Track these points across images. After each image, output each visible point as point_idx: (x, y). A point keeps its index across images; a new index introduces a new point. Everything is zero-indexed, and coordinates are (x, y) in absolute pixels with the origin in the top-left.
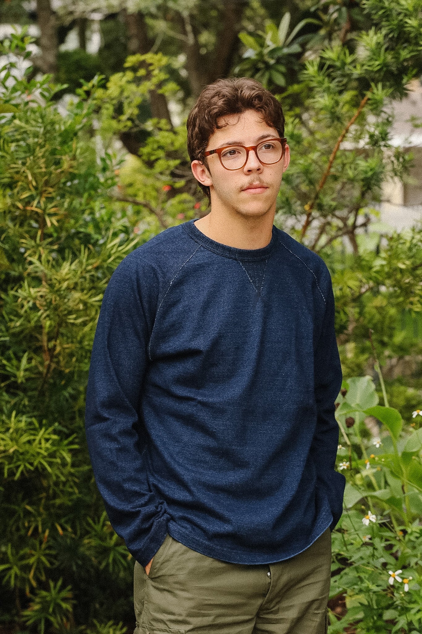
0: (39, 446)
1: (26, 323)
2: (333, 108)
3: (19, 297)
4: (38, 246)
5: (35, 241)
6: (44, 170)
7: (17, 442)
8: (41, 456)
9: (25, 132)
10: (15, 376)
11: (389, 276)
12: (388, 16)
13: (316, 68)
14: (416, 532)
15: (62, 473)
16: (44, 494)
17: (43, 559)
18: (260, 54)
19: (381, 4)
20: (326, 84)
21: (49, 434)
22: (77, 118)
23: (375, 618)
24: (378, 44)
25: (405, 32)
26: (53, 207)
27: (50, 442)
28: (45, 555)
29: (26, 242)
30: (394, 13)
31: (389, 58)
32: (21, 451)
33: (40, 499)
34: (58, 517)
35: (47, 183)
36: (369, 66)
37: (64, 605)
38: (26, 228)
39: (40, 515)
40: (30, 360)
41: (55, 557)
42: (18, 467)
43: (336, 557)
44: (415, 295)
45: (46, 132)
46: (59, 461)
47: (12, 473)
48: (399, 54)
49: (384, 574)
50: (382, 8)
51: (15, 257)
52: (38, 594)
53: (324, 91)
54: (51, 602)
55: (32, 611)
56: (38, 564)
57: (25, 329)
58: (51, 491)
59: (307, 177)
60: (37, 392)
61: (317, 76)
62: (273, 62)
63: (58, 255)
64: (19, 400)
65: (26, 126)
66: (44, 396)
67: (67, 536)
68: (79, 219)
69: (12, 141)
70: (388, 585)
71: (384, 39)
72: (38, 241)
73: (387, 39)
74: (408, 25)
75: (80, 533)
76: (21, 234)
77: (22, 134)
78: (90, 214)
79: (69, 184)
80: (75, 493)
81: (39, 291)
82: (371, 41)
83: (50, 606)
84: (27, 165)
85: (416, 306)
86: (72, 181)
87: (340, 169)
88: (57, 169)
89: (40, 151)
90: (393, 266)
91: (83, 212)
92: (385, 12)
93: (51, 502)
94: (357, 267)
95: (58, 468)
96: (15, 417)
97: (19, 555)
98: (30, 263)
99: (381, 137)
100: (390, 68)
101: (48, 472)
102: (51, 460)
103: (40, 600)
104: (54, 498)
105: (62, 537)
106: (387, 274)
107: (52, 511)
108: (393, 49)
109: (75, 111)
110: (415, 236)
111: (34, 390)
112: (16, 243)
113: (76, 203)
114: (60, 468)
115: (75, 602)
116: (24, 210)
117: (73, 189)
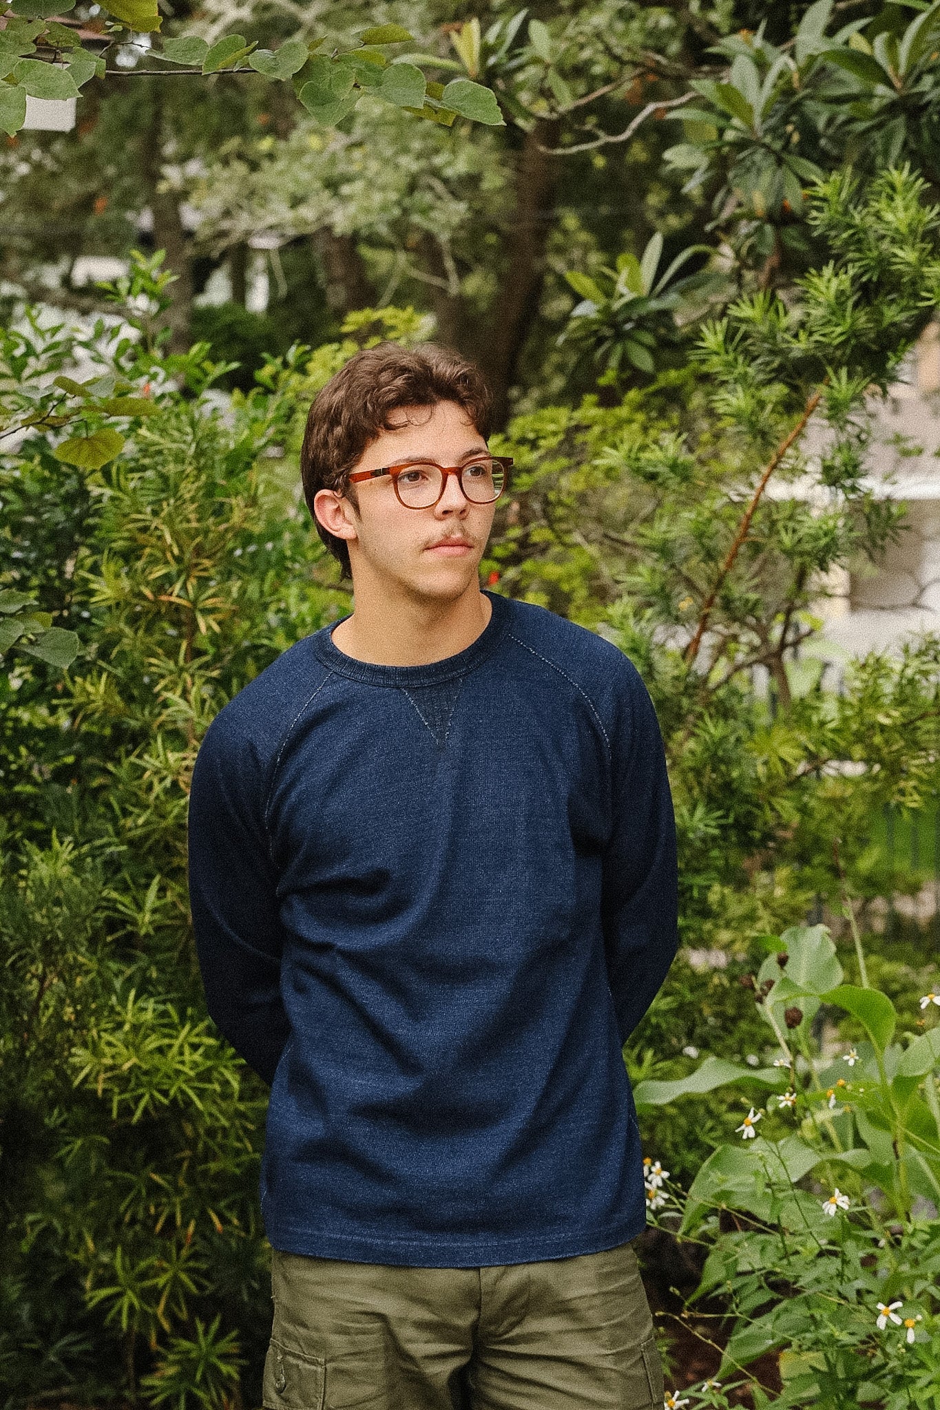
0: (179, 1058)
1: (154, 818)
2: (753, 413)
3: (145, 770)
4: (182, 670)
5: (176, 663)
6: (194, 525)
7: (137, 1049)
8: (182, 1078)
9: (160, 452)
10: (134, 923)
11: (859, 738)
12: (859, 241)
13: (721, 337)
14: (922, 1231)
15: (222, 1112)
16: (187, 1153)
17: (184, 1277)
18: (606, 310)
19: (847, 219)
20: (740, 369)
21: (197, 1035)
22: (256, 426)
23: (842, 1397)
24: (841, 293)
25: (892, 273)
26: (210, 597)
27: (201, 1050)
28: (189, 1271)
29: (159, 664)
30: (872, 236)
31: (862, 319)
32: (145, 1067)
33: (179, 1163)
34: (215, 1197)
35: (199, 551)
36: (824, 335)
37: (225, 1369)
38: (157, 637)
39: (179, 1191)
40: (162, 890)
41: (207, 1275)
42: (138, 1099)
43: (766, 1279)
44: (909, 776)
45: (200, 453)
46: (217, 1087)
47: (126, 1110)
48: (882, 314)
49: (859, 1311)
50: (849, 226)
51: (136, 692)
52: (173, 1346)
53: (736, 381)
54: (199, 1362)
55: (162, 1378)
56: (173, 1287)
57: (154, 831)
58: (200, 1145)
59: (703, 545)
60: (176, 954)
61: (723, 351)
62: (628, 326)
63: (219, 689)
64: (139, 968)
65: (162, 441)
66: (189, 960)
67: (231, 1234)
68: (257, 621)
69: (132, 470)
70: (872, 1331)
71: (852, 284)
72: (181, 662)
73: (857, 286)
74: (897, 260)
75: (257, 1230)
76: (149, 648)
77: (152, 457)
78: (279, 611)
79: (238, 552)
80: (246, 1151)
81: (184, 759)
82: (827, 288)
83: (196, 1370)
84: (163, 514)
85: (910, 798)
86: (244, 547)
87: (766, 531)
88: (220, 524)
89: (188, 489)
90: (866, 720)
91: (265, 607)
92: (853, 235)
93: (200, 1168)
94: (796, 721)
95: (215, 1102)
96: (135, 1002)
97: (137, 1270)
98: (165, 705)
99: (846, 471)
100: (863, 339)
101: (197, 1109)
102: (202, 1085)
103: (177, 1357)
104: (206, 1160)
105: (221, 1236)
106: (854, 734)
107: (202, 1185)
108: (869, 303)
109: (252, 414)
110: (909, 662)
111: (169, 949)
112: (137, 665)
113: (253, 589)
114: (219, 1101)
115: (243, 1362)
116: (156, 602)
117: (245, 562)
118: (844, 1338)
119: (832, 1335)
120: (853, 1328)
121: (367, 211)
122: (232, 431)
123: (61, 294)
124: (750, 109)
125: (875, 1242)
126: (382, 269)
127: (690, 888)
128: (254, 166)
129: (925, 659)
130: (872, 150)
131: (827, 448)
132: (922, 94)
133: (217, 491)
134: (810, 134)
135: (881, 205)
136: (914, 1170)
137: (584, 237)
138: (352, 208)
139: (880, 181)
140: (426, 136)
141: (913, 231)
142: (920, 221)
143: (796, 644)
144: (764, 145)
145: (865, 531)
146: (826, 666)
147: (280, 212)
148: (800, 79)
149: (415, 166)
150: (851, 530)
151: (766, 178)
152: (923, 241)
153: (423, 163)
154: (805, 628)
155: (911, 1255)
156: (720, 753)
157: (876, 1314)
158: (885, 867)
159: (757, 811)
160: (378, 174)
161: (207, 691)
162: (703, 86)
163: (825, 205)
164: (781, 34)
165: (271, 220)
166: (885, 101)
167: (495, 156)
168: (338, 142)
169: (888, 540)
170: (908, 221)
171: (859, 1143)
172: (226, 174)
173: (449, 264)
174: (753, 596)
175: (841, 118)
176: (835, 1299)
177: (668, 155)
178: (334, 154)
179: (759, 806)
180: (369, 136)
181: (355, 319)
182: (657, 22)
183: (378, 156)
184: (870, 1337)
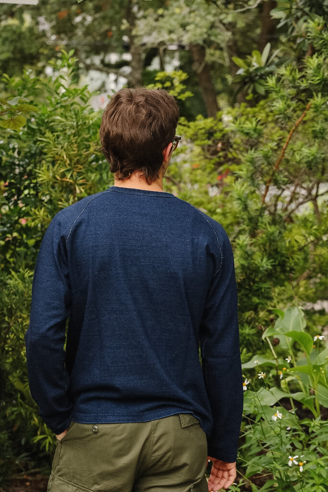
2: (285, 110)
6: (76, 152)
9: (65, 125)
12: (326, 45)
13: (274, 82)
14: (317, 425)
18: (247, 71)
19: (321, 36)
20: (281, 93)
24: (319, 65)
26: (81, 179)
29: (63, 204)
35: (78, 162)
36: (312, 80)
45: (78, 125)
50: (322, 39)
53: (279, 98)
59: (267, 160)
61: (275, 87)
62: (257, 78)
65: (65, 121)
71: (324, 61)
76: (59, 198)
79: (93, 163)
82: (314, 63)
84: (64, 148)
87: (291, 155)
88: (86, 152)
89: (73, 139)
92: (324, 42)
112: (56, 204)
116: (61, 181)
121: (195, 35)
123: (101, 66)
127: (261, 288)
128: (156, 20)
133: (85, 140)
138: (190, 34)
144: (301, 9)
147: (165, 36)
149: (213, 19)
153: (216, 19)
156: (272, 238)
159: (287, 260)
160: (199, 22)
168: (186, 10)
173: (226, 55)
177: (271, 13)
178: (184, 15)
179: (288, 258)
180: (198, 8)
183: (200, 16)
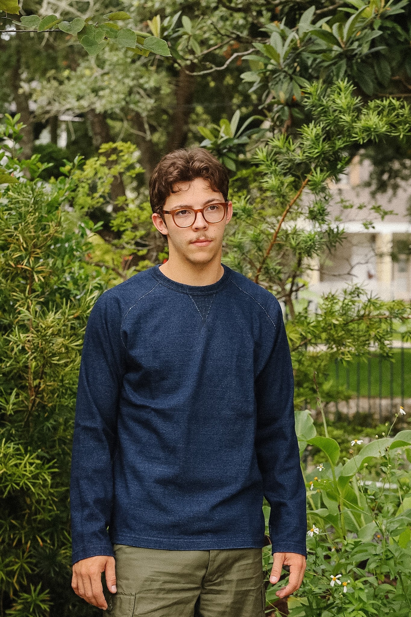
0: (24, 469)
1: (14, 363)
2: (278, 187)
3: (10, 341)
4: (27, 298)
5: (25, 295)
6: (33, 234)
7: (6, 465)
8: (26, 478)
9: (18, 202)
10: (5, 409)
11: (324, 330)
12: (325, 112)
13: (265, 154)
14: (351, 544)
15: (43, 493)
16: (27, 511)
17: (25, 566)
18: (215, 144)
19: (320, 103)
20: (273, 168)
21: (32, 459)
22: (60, 191)
24: (317, 135)
25: (340, 126)
26: (40, 266)
27: (34, 465)
28: (27, 563)
29: (17, 295)
30: (331, 110)
31: (327, 146)
32: (9, 473)
33: (24, 515)
34: (40, 530)
35: (35, 246)
36: (310, 153)
37: (43, 606)
38: (16, 283)
39: (23, 528)
40: (17, 395)
41: (36, 565)
42: (6, 487)
44: (346, 347)
45: (36, 203)
46: (41, 482)
48: (335, 144)
50: (321, 105)
51: (7, 308)
52: (21, 596)
53: (271, 173)
54: (31, 604)
55: (15, 610)
56: (21, 570)
57: (14, 369)
58: (33, 508)
59: (257, 245)
60: (23, 423)
61: (265, 160)
62: (225, 151)
63: (44, 306)
64: (6, 430)
65: (19, 197)
66: (29, 426)
67: (46, 547)
68: (61, 276)
69: (6, 210)
70: (328, 587)
71: (322, 131)
72: (27, 295)
73: (324, 132)
74: (342, 120)
75: (58, 545)
76: (12, 288)
77: (15, 204)
78: (70, 273)
79: (52, 247)
80: (53, 510)
81: (28, 337)
82: (311, 133)
83: (30, 607)
84: (19, 230)
85: (346, 356)
86: (55, 245)
87: (284, 239)
88: (44, 234)
89: (30, 219)
90: (328, 322)
91: (64, 271)
92: (323, 109)
93: (33, 518)
94: (297, 323)
95: (40, 488)
96: (5, 444)
97: (5, 562)
98: (19, 313)
99: (319, 213)
100: (327, 155)
101: (32, 491)
102: (34, 481)
103: (22, 601)
104: (36, 514)
105: (42, 548)
106: (323, 328)
107: (34, 525)
108: (329, 140)
109: (59, 186)
110: (347, 297)
111: (21, 421)
112: (8, 296)
113: (59, 263)
114: (42, 488)
115: (52, 603)
116: (16, 268)
117: (56, 251)
118: (317, 590)
119: (311, 589)
120: (320, 586)
121: (111, 102)
122: (50, 193)
124: (279, 55)
125: (330, 549)
126: (117, 130)
128: (61, 83)
129: (353, 295)
130: (332, 74)
131: (311, 203)
132: (354, 50)
133: (43, 220)
134: (305, 68)
135: (334, 96)
136: (347, 518)
137: (205, 117)
138: (104, 101)
139: (335, 86)
140: (136, 70)
141: (349, 108)
142: (352, 103)
143: (297, 291)
144: (285, 72)
145: (328, 240)
146: (310, 302)
147: (72, 103)
148: (300, 43)
149: (131, 83)
150: (321, 238)
151: (285, 86)
152: (353, 112)
153: (135, 82)
154: (300, 284)
155: (346, 555)
157: (330, 580)
158: (335, 389)
160: (116, 86)
161: (38, 308)
162: (258, 45)
163: (311, 96)
164: (292, 23)
165: (68, 106)
166: (338, 53)
167: (167, 79)
168: (98, 72)
169: (338, 243)
170: (347, 103)
171: (323, 506)
172: (49, 86)
173: (146, 126)
174: (278, 268)
175: (318, 60)
176: (312, 573)
177: (242, 76)
178: (96, 78)
180: (112, 70)
181: (105, 147)
182: (238, 22)
183: (116, 78)
184: (327, 590)
